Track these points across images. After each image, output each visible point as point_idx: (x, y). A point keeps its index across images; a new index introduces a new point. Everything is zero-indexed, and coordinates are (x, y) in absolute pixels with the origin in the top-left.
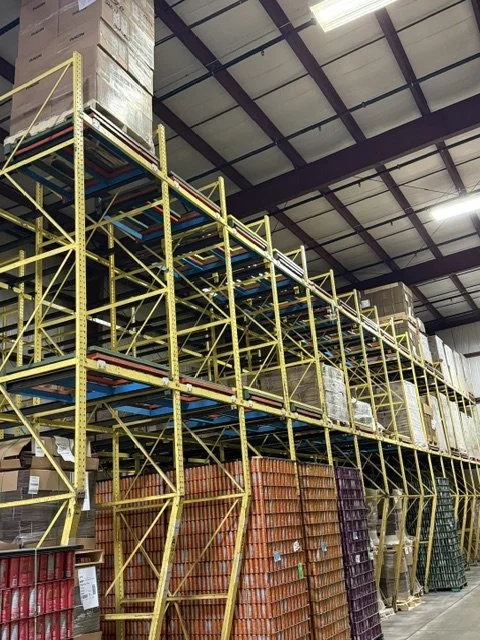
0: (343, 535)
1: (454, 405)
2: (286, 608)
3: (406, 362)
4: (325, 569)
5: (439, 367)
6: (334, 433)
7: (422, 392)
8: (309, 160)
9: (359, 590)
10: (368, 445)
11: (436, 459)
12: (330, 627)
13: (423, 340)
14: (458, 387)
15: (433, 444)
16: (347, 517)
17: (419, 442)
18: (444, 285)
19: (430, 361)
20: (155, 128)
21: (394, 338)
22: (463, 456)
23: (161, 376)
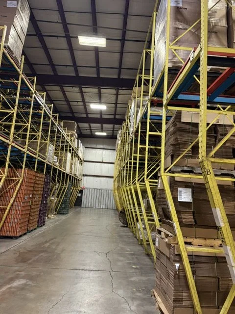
0: (43, 195)
1: (79, 161)
2: (25, 212)
3: (70, 146)
4: (36, 203)
5: (78, 149)
6: (47, 165)
7: (72, 155)
8: (59, 74)
9: (43, 210)
10: (55, 170)
11: (70, 176)
12: (33, 219)
13: (76, 140)
14: (81, 157)
15: (71, 172)
16: (45, 190)
17: (67, 171)
18: (86, 125)
19: (76, 147)
20: (22, 56)
21: (69, 138)
22: (77, 177)
23: (7, 140)
